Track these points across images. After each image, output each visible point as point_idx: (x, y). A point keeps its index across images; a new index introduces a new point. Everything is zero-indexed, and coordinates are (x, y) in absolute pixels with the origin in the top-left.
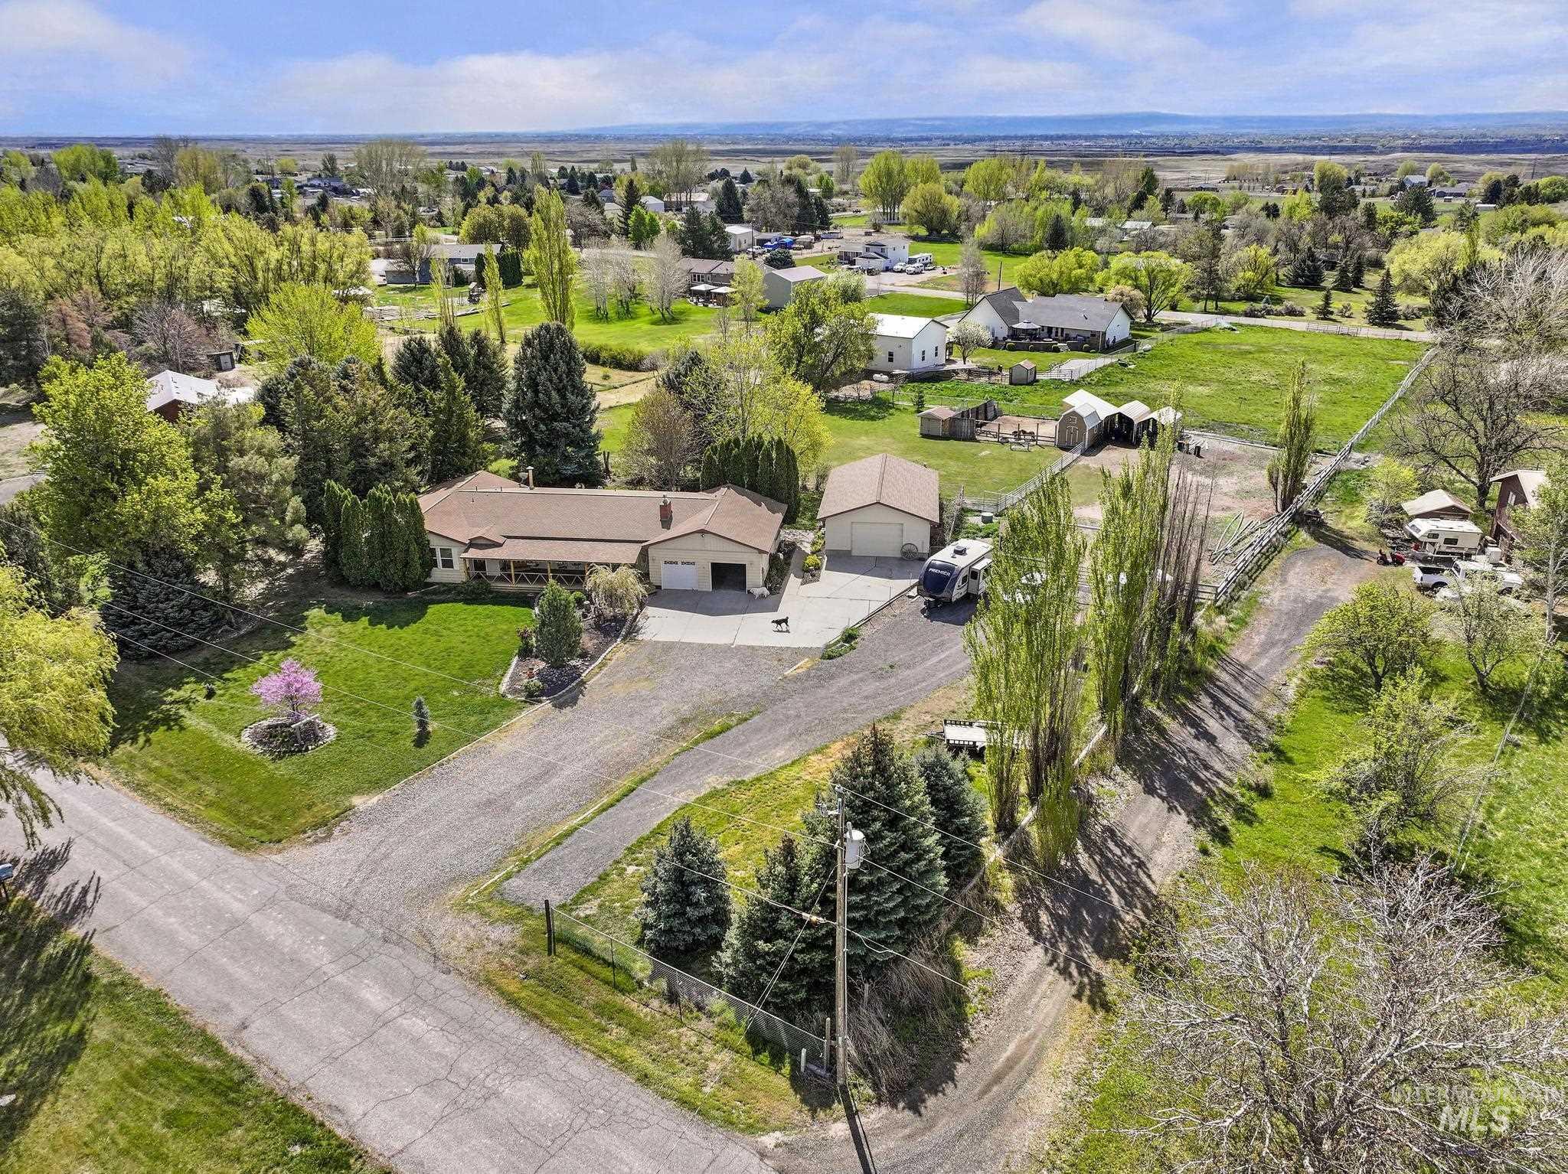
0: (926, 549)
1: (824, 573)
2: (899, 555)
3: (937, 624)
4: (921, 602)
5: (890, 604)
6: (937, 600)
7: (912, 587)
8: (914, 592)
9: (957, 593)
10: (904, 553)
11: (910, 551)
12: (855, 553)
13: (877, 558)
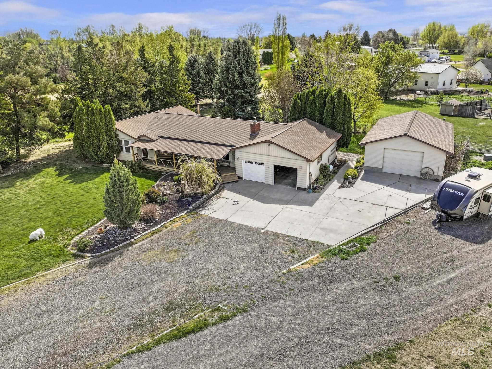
0: (441, 173)
1: (359, 181)
2: (418, 175)
3: (447, 237)
4: (433, 215)
5: (405, 212)
6: (449, 215)
7: (427, 200)
8: (427, 205)
9: (468, 212)
10: (422, 174)
11: (427, 173)
12: (384, 170)
13: (401, 176)
